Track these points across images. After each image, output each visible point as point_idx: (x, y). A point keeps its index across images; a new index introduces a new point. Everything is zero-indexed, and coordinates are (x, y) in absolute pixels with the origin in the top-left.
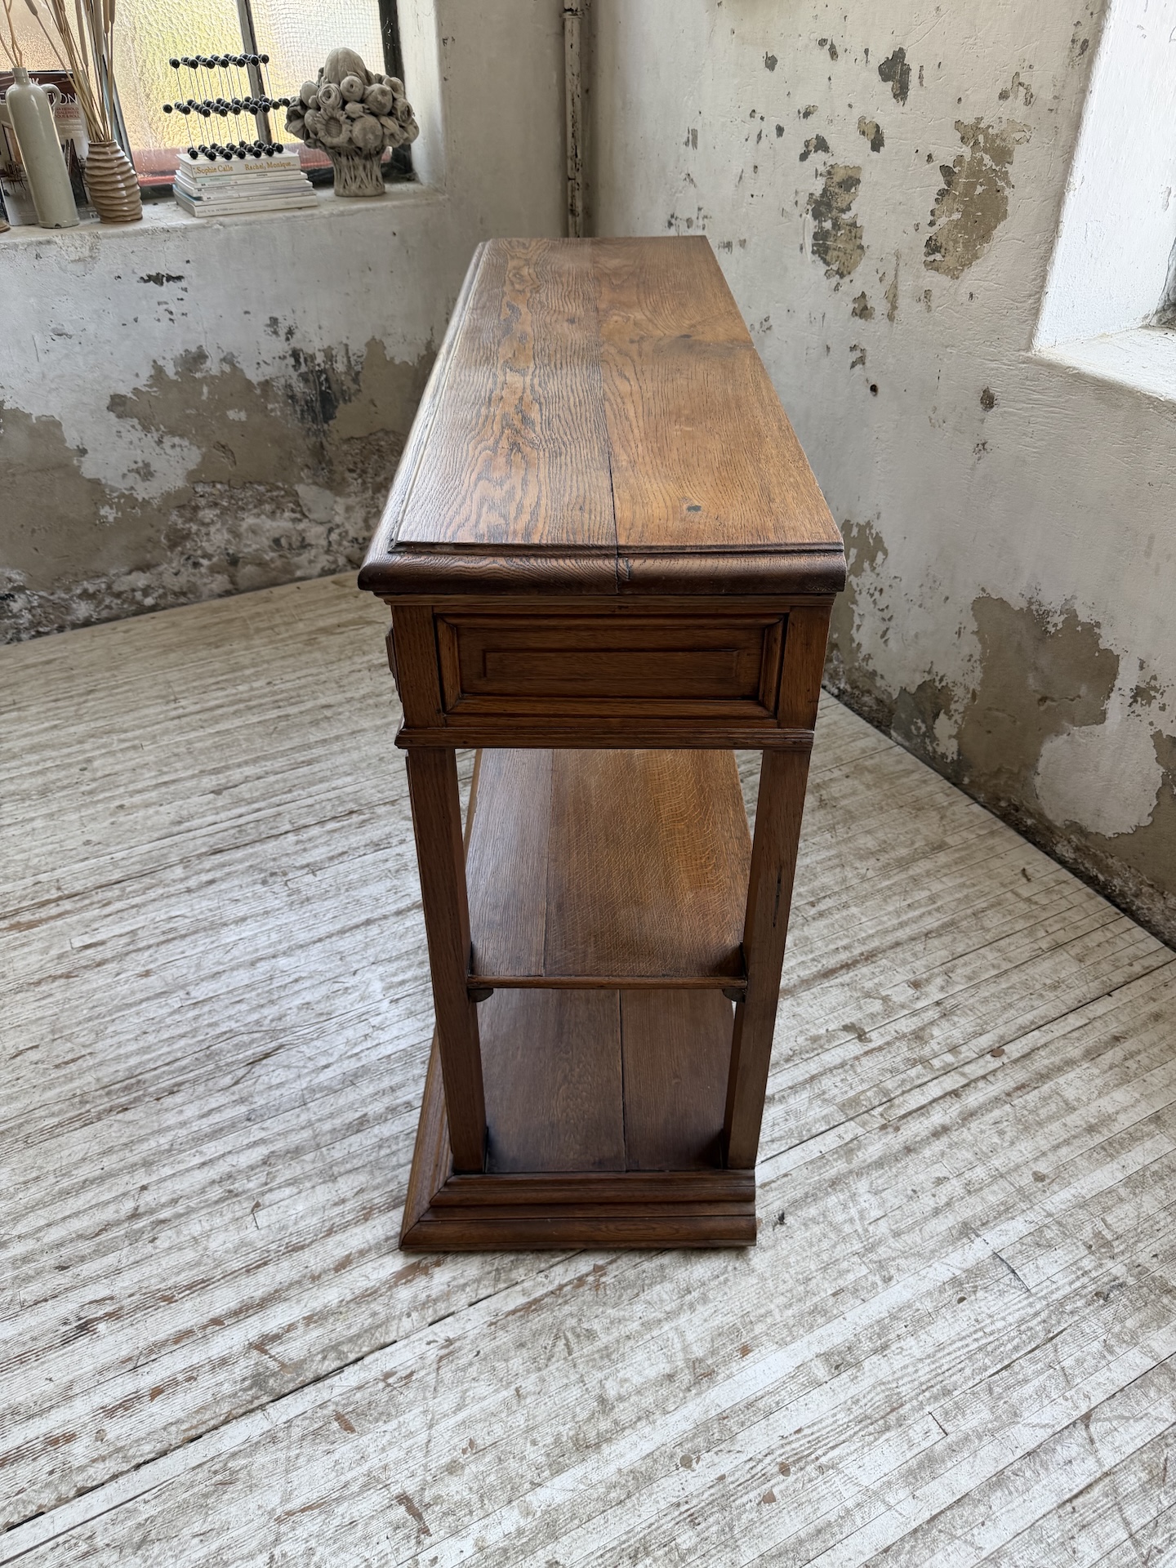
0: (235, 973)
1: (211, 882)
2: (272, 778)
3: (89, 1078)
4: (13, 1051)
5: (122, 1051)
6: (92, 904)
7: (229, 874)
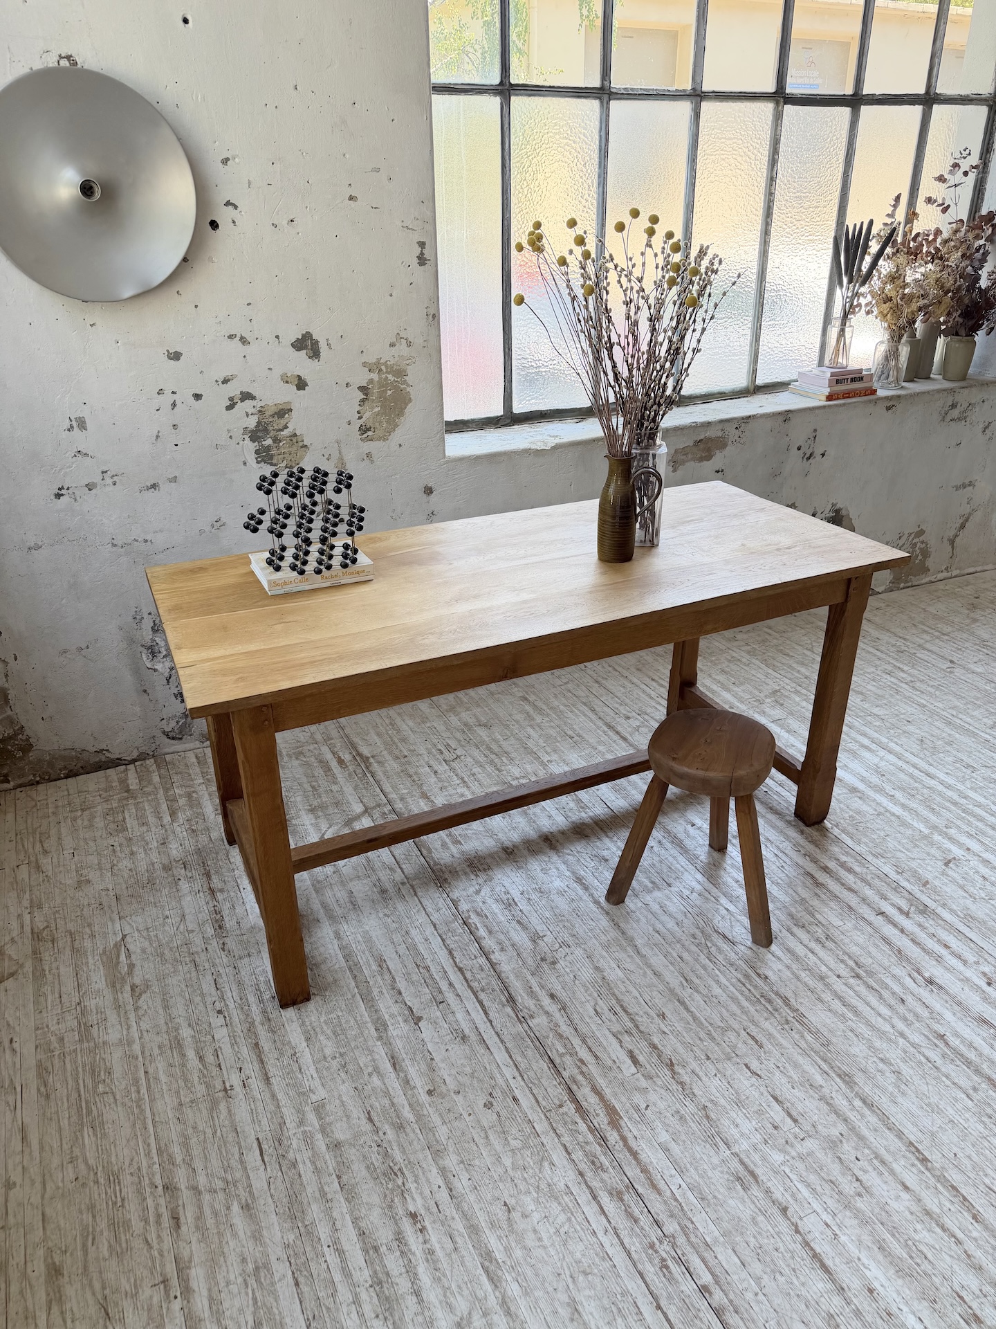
0: (654, 964)
1: (552, 996)
2: (401, 984)
3: (766, 1025)
6: (582, 1073)
7: (542, 987)
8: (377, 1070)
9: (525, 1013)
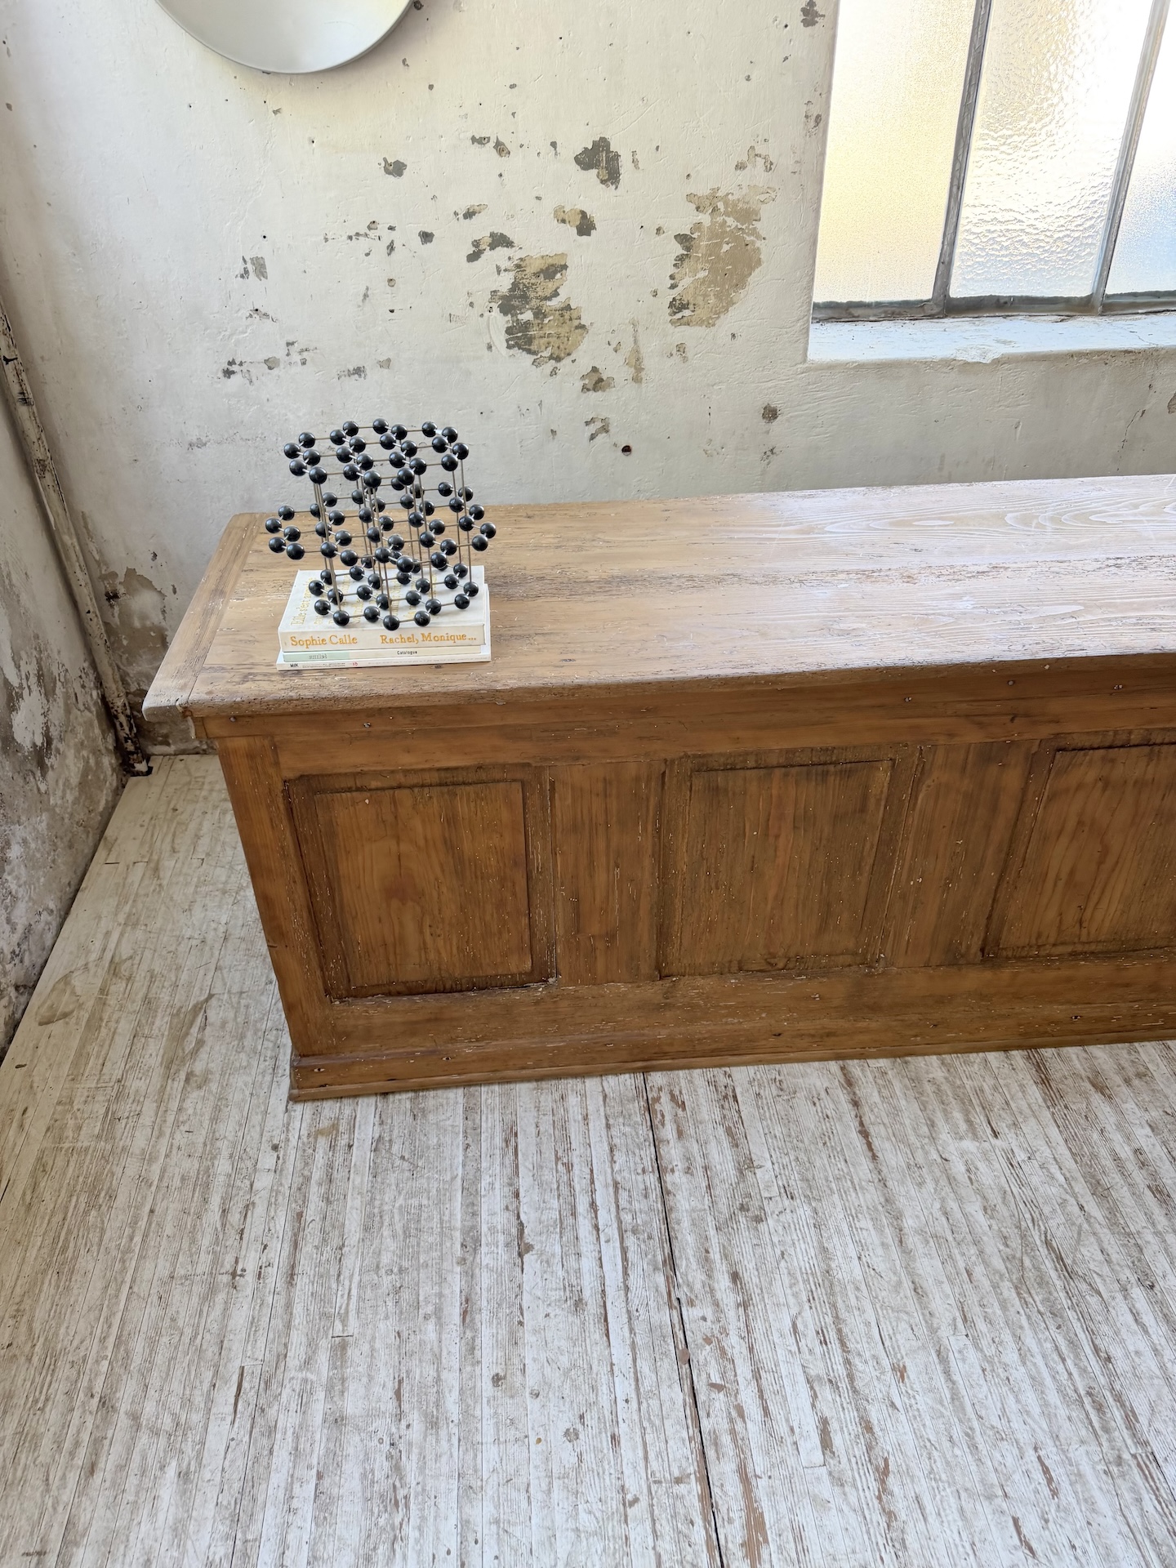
0: (921, 1272)
1: (735, 1277)
2: (524, 1181)
3: (1078, 1453)
4: (1021, 1554)
5: (1036, 1410)
6: (733, 1432)
7: (726, 1256)
8: (438, 1312)
9: (681, 1293)
